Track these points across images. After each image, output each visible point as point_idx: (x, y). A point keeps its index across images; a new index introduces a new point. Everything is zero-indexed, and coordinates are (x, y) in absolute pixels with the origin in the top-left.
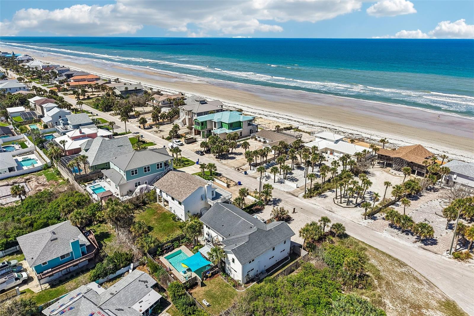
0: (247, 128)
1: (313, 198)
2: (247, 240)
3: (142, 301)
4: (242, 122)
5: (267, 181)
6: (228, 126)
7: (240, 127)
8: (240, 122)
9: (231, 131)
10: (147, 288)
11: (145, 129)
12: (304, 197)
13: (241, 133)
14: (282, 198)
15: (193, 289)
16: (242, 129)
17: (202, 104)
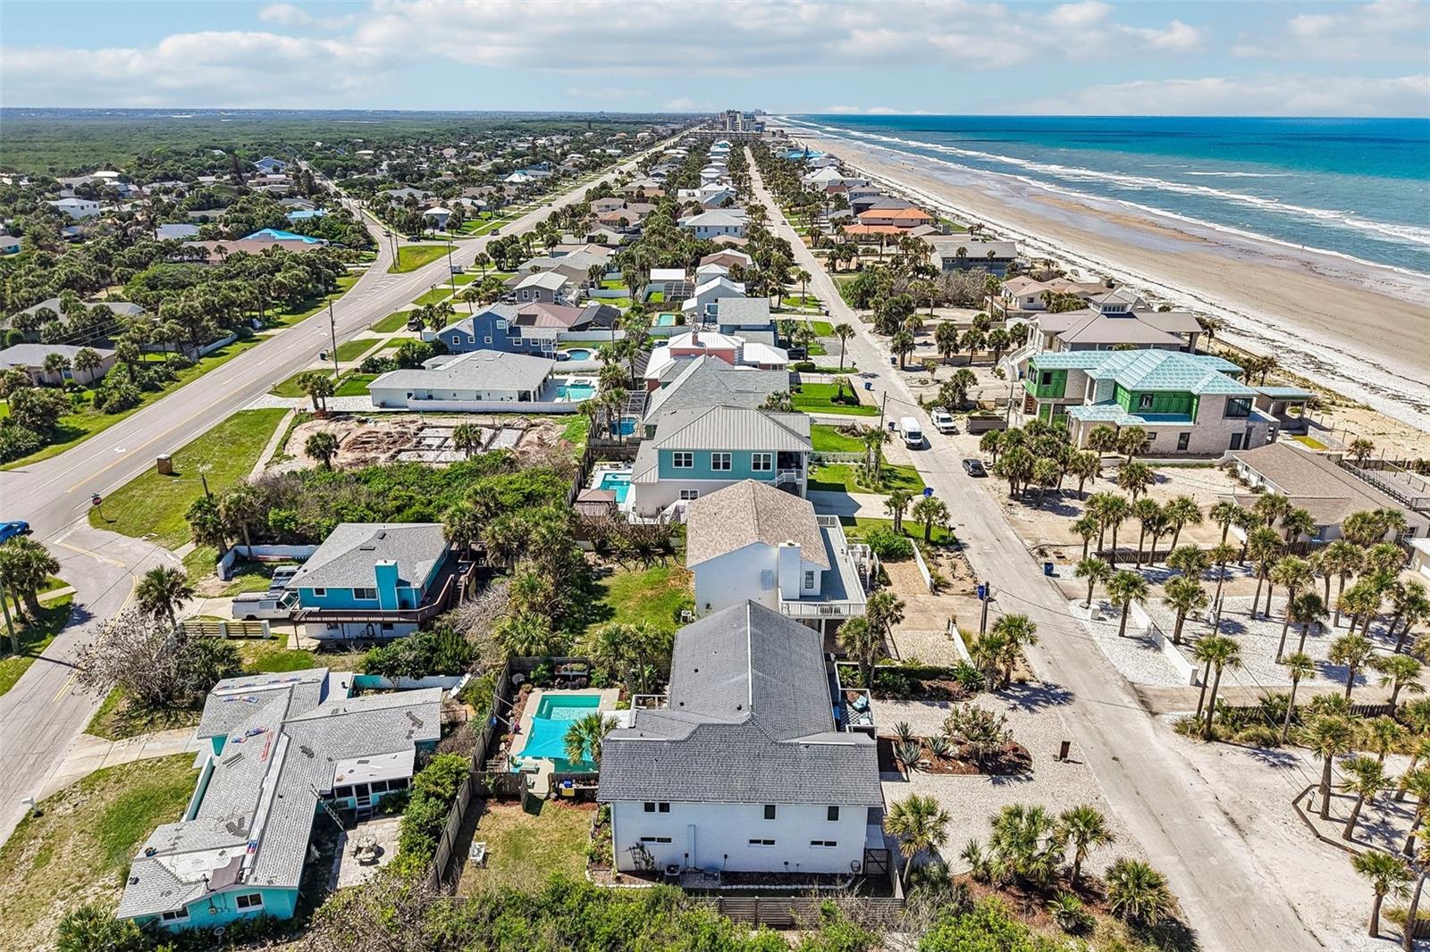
0: (1217, 423)
1: (1215, 746)
3: (367, 762)
4: (1198, 397)
5: (1100, 619)
6: (1132, 401)
7: (1187, 414)
8: (1190, 396)
9: (1138, 421)
10: (405, 740)
11: (903, 368)
12: (1182, 728)
13: (1185, 437)
14: (1082, 694)
15: (503, 803)
16: (1192, 424)
17: (1109, 316)
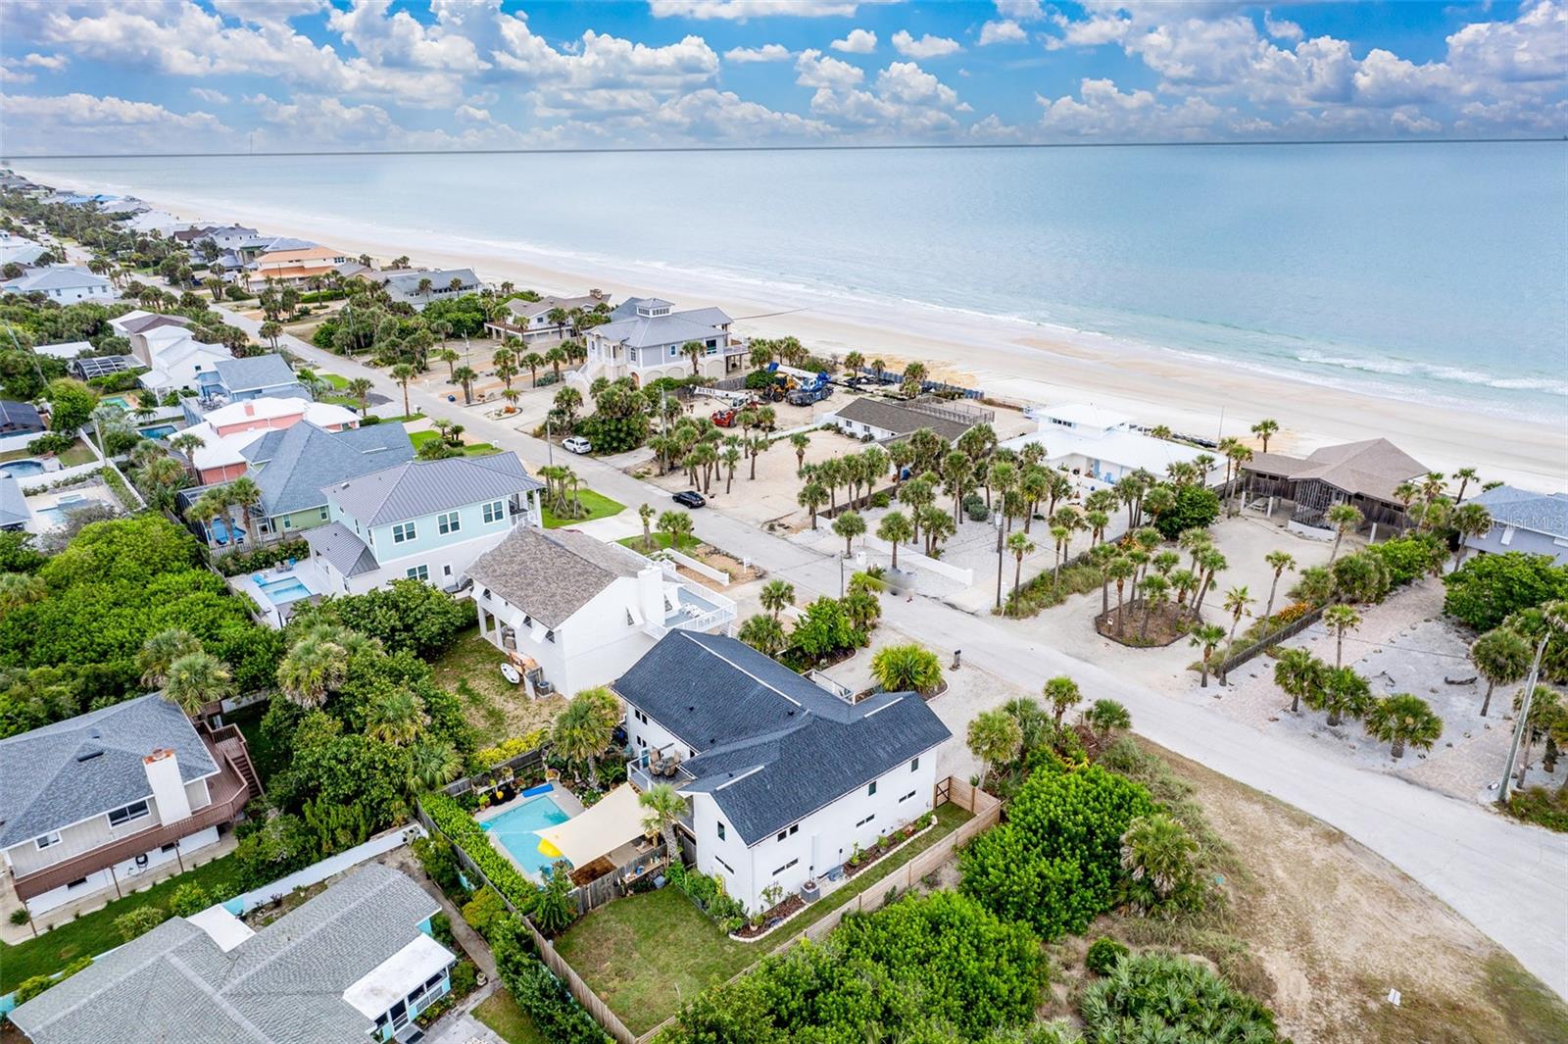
2: (775, 756)
11: (470, 403)
12: (996, 614)
